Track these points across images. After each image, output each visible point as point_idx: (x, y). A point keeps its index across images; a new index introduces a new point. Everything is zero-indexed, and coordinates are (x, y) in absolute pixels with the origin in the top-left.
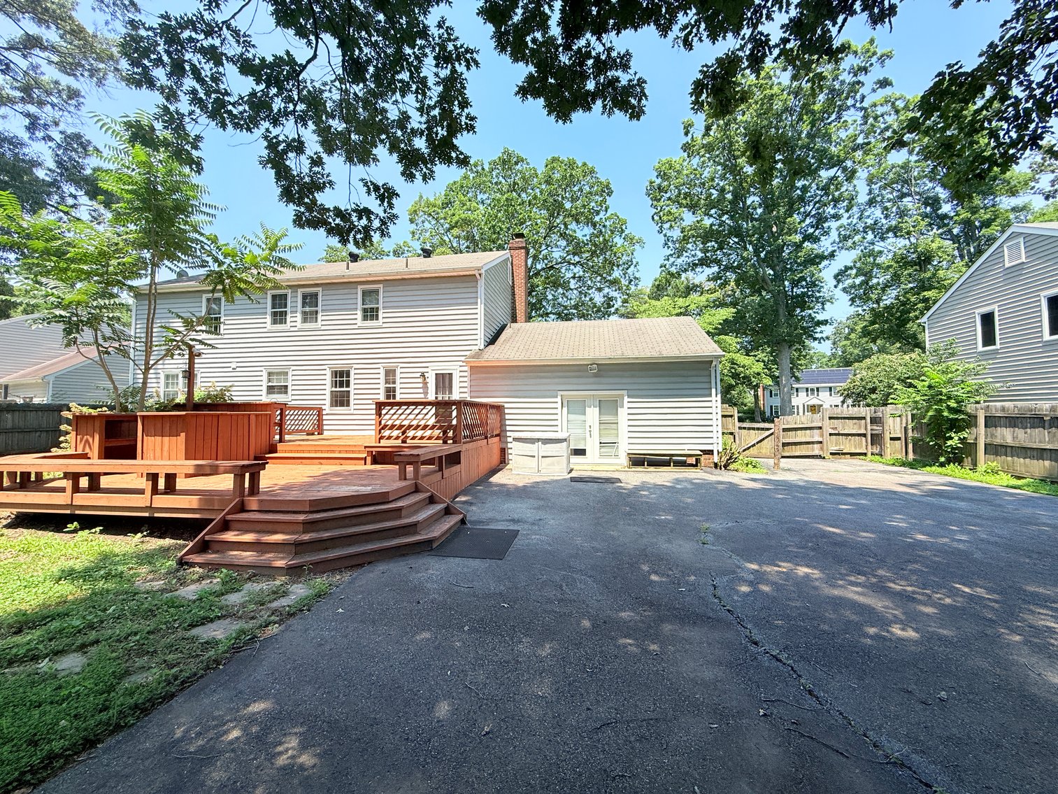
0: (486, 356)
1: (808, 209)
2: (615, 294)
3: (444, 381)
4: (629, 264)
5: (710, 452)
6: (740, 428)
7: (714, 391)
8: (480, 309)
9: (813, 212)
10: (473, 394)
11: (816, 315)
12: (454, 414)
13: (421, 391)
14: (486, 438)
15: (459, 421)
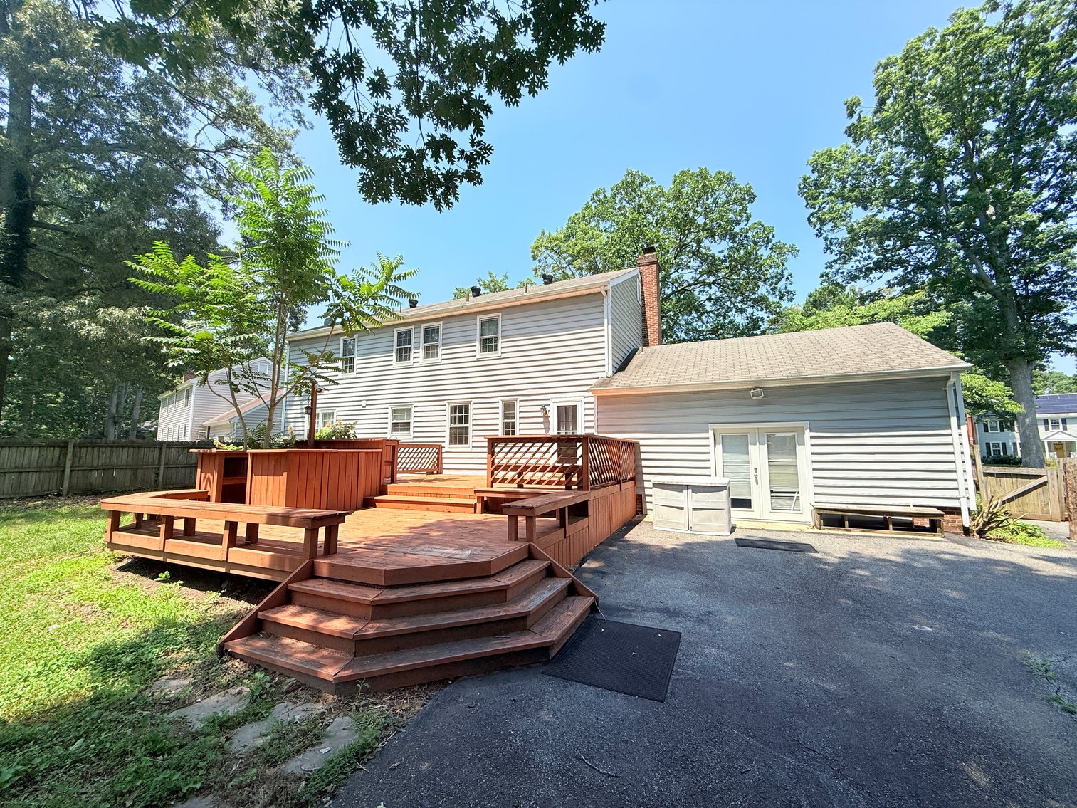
0: (615, 385)
1: (1046, 178)
2: (762, 314)
3: (567, 414)
4: (778, 277)
5: (956, 511)
6: (986, 474)
7: (954, 420)
8: (608, 330)
9: (1054, 181)
10: (601, 429)
11: (1068, 317)
12: (579, 452)
13: (542, 426)
14: (619, 482)
15: (585, 461)
